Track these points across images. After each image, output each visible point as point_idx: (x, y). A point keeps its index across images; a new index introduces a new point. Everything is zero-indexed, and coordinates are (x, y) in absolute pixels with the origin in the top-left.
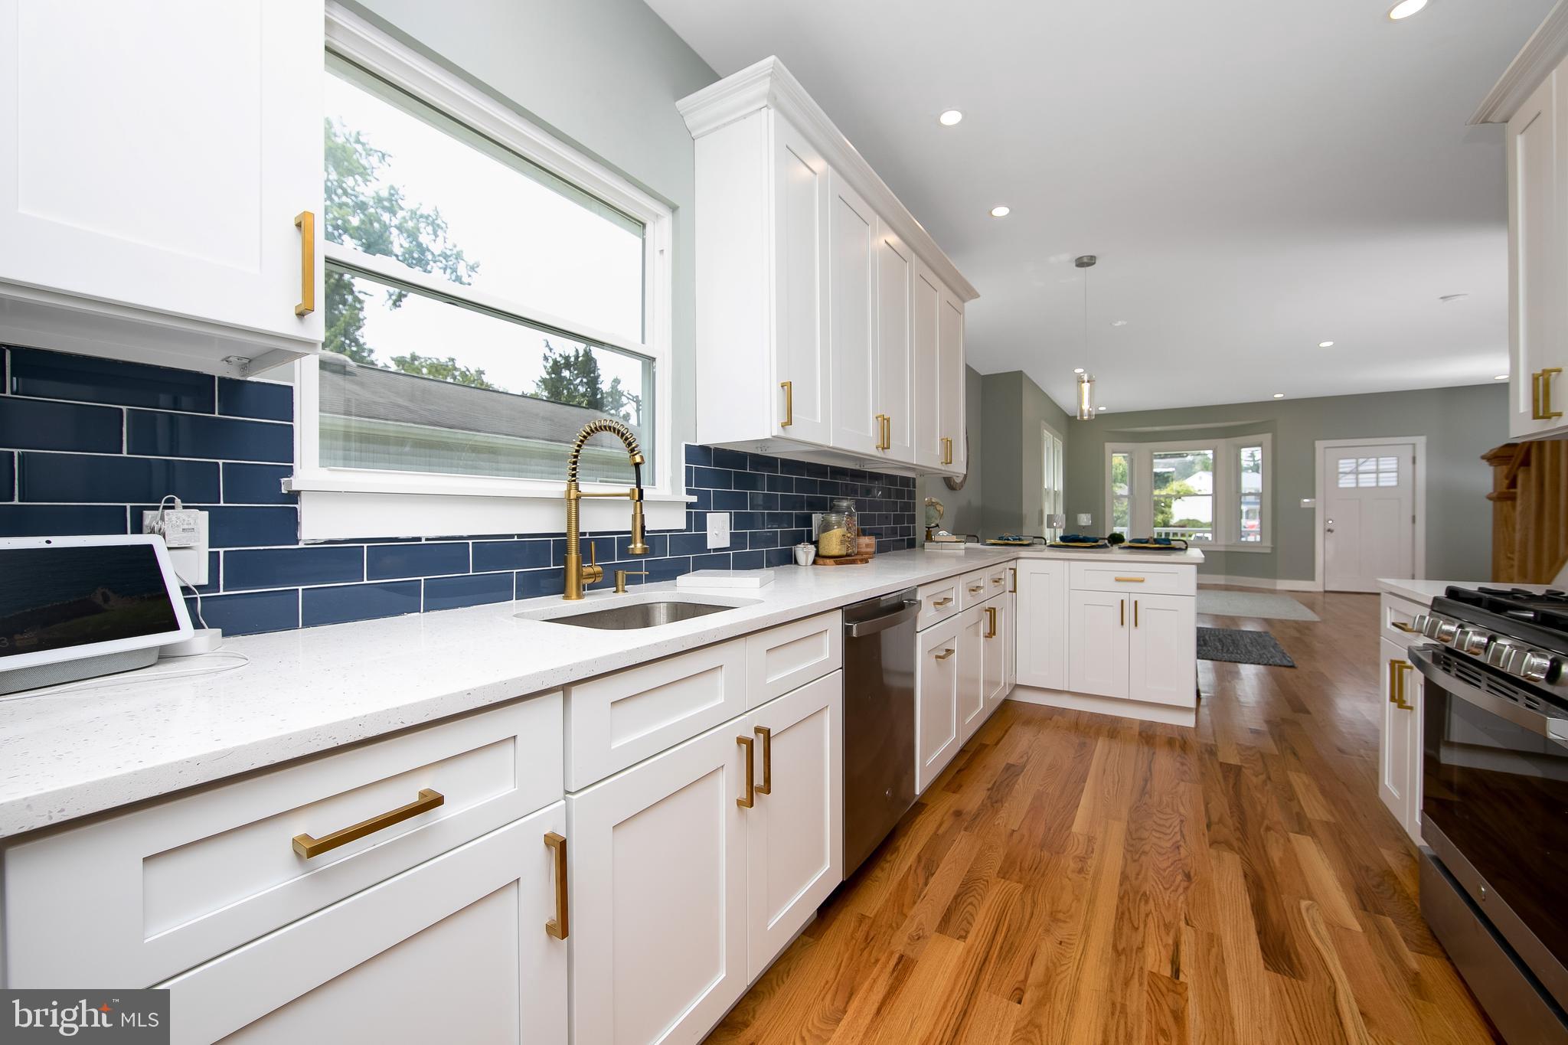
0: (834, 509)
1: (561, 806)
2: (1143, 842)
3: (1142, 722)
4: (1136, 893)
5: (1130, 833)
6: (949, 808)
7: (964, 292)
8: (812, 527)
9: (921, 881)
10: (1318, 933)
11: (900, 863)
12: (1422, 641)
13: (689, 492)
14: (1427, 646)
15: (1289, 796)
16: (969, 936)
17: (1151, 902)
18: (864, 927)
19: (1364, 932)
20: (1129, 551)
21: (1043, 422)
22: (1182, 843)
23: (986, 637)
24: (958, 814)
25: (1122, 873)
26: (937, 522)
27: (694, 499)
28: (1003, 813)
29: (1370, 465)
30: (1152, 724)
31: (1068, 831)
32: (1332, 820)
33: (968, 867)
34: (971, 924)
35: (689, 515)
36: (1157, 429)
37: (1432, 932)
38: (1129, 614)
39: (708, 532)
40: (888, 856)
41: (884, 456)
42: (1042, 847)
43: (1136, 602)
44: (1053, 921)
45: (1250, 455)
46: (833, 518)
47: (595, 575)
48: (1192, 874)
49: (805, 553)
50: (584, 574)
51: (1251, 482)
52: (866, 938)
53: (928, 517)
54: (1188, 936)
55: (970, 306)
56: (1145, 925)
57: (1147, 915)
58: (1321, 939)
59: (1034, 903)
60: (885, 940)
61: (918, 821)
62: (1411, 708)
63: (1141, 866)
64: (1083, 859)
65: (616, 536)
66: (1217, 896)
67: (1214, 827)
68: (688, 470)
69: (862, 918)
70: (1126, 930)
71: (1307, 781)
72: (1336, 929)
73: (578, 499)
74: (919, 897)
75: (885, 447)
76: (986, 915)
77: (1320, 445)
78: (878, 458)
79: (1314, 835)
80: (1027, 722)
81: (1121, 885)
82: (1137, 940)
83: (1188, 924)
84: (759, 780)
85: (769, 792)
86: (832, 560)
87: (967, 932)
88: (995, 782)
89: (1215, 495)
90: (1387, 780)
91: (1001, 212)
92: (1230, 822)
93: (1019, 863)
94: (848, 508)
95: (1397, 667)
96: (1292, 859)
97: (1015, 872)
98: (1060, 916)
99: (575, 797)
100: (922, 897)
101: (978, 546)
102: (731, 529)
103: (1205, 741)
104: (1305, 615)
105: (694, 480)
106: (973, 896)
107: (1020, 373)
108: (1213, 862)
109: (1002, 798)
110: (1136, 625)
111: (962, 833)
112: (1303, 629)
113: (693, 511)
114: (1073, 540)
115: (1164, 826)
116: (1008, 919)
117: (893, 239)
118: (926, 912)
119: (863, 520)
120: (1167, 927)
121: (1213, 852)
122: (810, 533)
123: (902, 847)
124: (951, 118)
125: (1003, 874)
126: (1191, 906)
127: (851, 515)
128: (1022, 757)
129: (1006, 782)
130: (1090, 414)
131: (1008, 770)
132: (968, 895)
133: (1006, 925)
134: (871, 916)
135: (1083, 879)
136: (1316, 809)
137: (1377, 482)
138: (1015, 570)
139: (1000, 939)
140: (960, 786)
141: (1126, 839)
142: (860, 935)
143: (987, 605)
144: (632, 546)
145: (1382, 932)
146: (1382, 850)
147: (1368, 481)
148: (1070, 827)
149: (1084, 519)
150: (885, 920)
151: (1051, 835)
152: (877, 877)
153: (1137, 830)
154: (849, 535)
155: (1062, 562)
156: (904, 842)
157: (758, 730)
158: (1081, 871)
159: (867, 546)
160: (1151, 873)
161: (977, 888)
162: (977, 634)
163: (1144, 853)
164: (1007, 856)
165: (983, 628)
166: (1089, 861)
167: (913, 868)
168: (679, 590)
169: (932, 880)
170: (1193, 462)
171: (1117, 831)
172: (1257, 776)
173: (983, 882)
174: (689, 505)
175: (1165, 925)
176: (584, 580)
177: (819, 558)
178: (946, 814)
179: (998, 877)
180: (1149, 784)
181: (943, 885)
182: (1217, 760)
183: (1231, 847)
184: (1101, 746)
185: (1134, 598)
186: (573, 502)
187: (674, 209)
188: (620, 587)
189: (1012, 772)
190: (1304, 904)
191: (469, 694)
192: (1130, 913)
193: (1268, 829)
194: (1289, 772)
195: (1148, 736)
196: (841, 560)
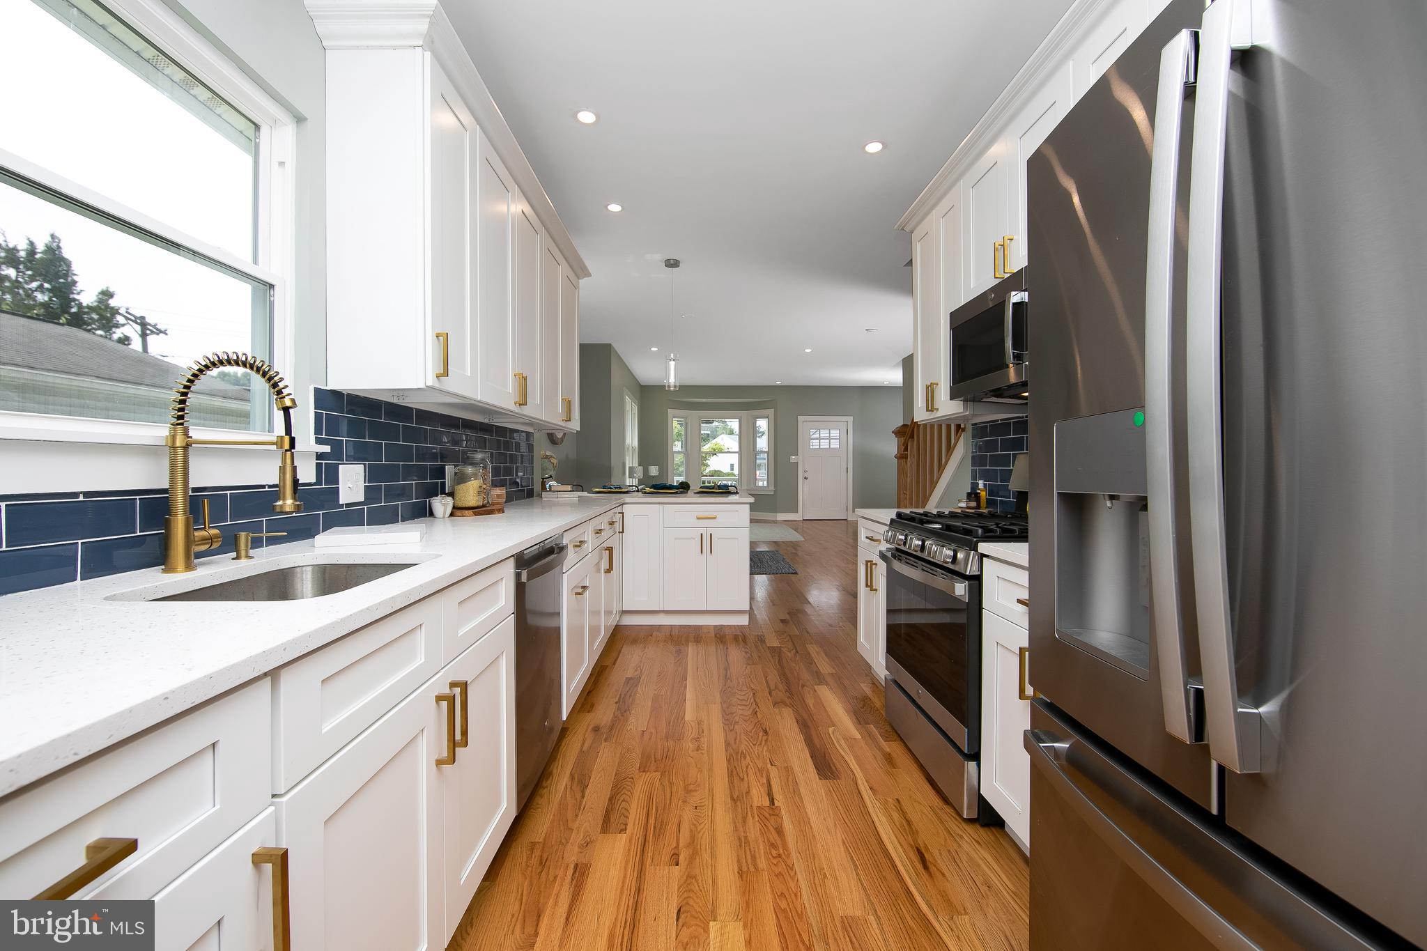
0: (467, 461)
1: (271, 813)
2: (734, 715)
3: (715, 627)
4: (737, 753)
5: (724, 711)
6: (588, 727)
7: (580, 270)
8: (445, 478)
9: (578, 796)
10: (841, 746)
11: (556, 785)
12: (884, 546)
13: (319, 441)
14: (888, 550)
15: (810, 662)
16: (628, 827)
17: (748, 757)
18: (537, 853)
19: (862, 738)
20: (698, 495)
21: (624, 388)
22: (758, 710)
23: (605, 572)
24: (596, 729)
25: (725, 741)
26: (551, 473)
27: (326, 449)
28: (632, 720)
29: (824, 433)
30: (722, 627)
31: (683, 722)
32: (834, 671)
33: (615, 771)
34: (627, 817)
35: (318, 466)
36: (704, 400)
37: (892, 727)
38: (706, 544)
39: (341, 486)
40: (544, 782)
41: (520, 412)
42: (667, 738)
43: (711, 534)
44: (687, 793)
45: (762, 424)
46: (470, 470)
47: (211, 539)
48: (768, 729)
49: (441, 505)
50: (196, 539)
51: (762, 443)
52: (541, 860)
53: (543, 469)
54: (774, 773)
55: (583, 282)
56: (747, 775)
57: (747, 767)
58: (843, 749)
59: (671, 784)
60: (558, 858)
61: (563, 744)
62: (876, 590)
63: (736, 733)
64: (697, 739)
65: (228, 492)
66: (785, 740)
67: (773, 693)
68: (318, 417)
69: (533, 845)
70: (736, 780)
71: (817, 650)
72: (850, 741)
73: (186, 447)
74: (580, 809)
75: (523, 403)
76: (638, 806)
77: (800, 418)
78: (516, 413)
79: (827, 684)
80: (634, 641)
81: (726, 751)
82: (744, 788)
83: (772, 765)
84: (458, 737)
85: (466, 744)
86: (470, 511)
87: (626, 825)
88: (620, 695)
89: (740, 452)
90: (862, 638)
91: (615, 208)
92: (781, 687)
93: (653, 757)
94: (483, 460)
95: (870, 565)
96: (819, 703)
97: (652, 764)
98: (692, 787)
99: (284, 799)
100: (582, 808)
101: (585, 494)
102: (365, 482)
103: (757, 634)
104: (794, 536)
105: (325, 428)
106: (624, 793)
107: (609, 345)
108: (778, 717)
109: (629, 707)
110: (711, 552)
111: (604, 744)
112: (794, 545)
113: (324, 462)
114: (660, 488)
115: (744, 700)
116: (654, 803)
117: (527, 208)
118: (589, 820)
119: (496, 471)
120: (761, 771)
121: (776, 710)
122: (443, 484)
123: (555, 771)
124: (586, 117)
125: (644, 768)
126: (771, 751)
127: (485, 468)
128: (636, 670)
129: (628, 695)
130: (675, 386)
131: (628, 683)
132: (620, 794)
133: (654, 808)
134: (541, 840)
135: (701, 755)
136: (825, 667)
137: (820, 445)
138: (623, 513)
139: (652, 821)
140: (592, 706)
141: (723, 716)
142: (534, 861)
143: (606, 545)
144: (280, 503)
145: (870, 735)
146: (861, 685)
147: (825, 445)
148: (683, 717)
149: (654, 471)
150: (554, 839)
151: (671, 728)
152: (538, 804)
153: (728, 708)
154: (484, 486)
155: (657, 505)
156: (555, 768)
157: (453, 685)
158: (698, 749)
159: (499, 496)
160: (743, 737)
161: (625, 786)
162: (598, 571)
163: (736, 723)
164: (643, 754)
165: (604, 565)
166: (702, 739)
167: (569, 787)
168: (318, 551)
169: (587, 792)
170: (717, 427)
171: (716, 710)
172: (790, 652)
173: (629, 780)
174: (320, 456)
175: (759, 770)
176: (196, 547)
177: (456, 511)
178: (586, 731)
179: (640, 772)
180: (728, 672)
181: (597, 795)
182: (766, 645)
183: (786, 705)
184: (691, 650)
185: (710, 531)
186: (180, 451)
187: (300, 119)
188: (243, 553)
189: (633, 682)
190: (831, 729)
191: (167, 698)
192: (736, 769)
193: (803, 686)
194: (807, 646)
195: (722, 636)
196: (480, 510)
